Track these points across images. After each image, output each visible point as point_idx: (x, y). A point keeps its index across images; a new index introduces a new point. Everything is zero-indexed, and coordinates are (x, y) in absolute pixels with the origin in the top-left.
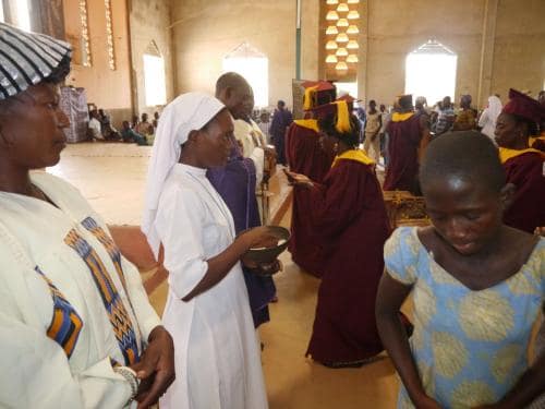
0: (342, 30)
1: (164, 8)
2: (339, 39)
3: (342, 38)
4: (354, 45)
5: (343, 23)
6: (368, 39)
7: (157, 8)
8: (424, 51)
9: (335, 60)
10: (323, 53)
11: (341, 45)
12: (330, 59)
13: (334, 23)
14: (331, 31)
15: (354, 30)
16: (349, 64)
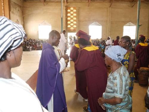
0: (72, 18)
1: (21, 11)
2: (71, 21)
3: (72, 21)
4: (75, 23)
5: (72, 17)
6: (79, 21)
7: (18, 10)
8: (93, 25)
9: (70, 27)
10: (67, 24)
11: (72, 22)
12: (69, 26)
13: (70, 16)
14: (69, 19)
15: (75, 19)
16: (74, 28)
